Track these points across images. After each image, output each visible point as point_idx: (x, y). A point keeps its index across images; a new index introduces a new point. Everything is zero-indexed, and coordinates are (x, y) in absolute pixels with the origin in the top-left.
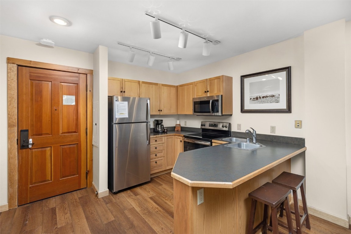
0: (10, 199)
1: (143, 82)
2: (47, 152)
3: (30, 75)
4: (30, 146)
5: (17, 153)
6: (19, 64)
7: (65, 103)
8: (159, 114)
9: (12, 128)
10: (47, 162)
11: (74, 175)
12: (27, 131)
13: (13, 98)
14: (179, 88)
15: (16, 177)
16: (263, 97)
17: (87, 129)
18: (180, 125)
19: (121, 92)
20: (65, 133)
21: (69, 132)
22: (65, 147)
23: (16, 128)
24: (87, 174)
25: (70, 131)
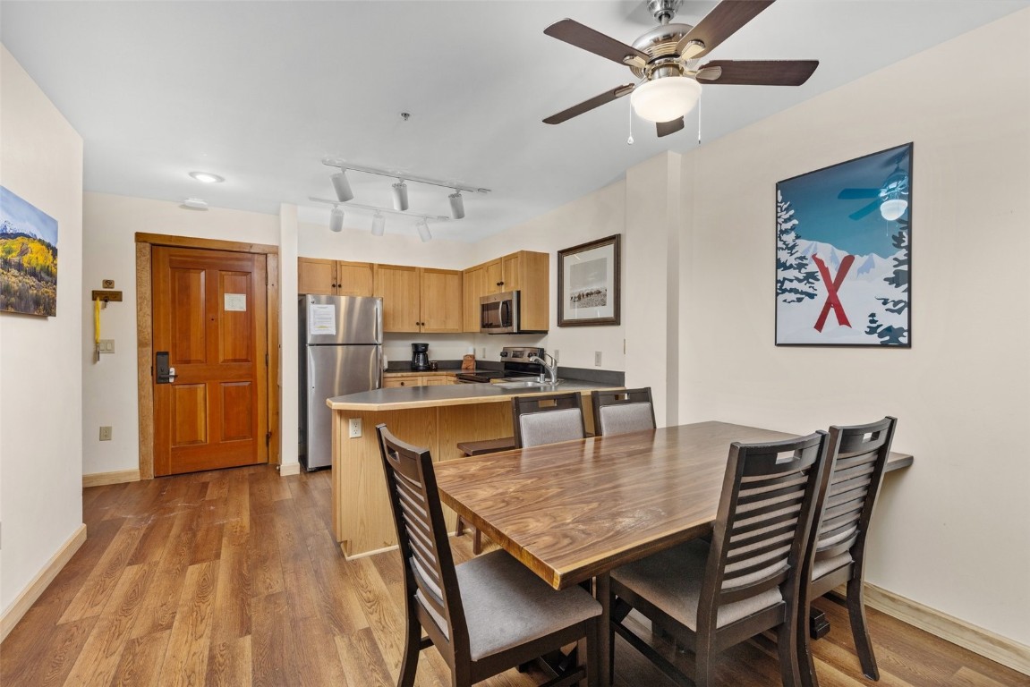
0: (142, 463)
1: (380, 265)
2: (199, 390)
3: (170, 259)
4: (172, 380)
5: (151, 390)
6: (153, 242)
7: (228, 307)
8: (418, 331)
9: (144, 349)
10: (199, 409)
11: (245, 437)
12: (167, 353)
13: (145, 298)
14: (464, 275)
15: (151, 430)
16: (588, 295)
17: (267, 355)
18: (473, 357)
19: (334, 286)
20: (228, 361)
21: (235, 360)
22: (230, 385)
23: (150, 349)
24: (268, 437)
25: (237, 357)
